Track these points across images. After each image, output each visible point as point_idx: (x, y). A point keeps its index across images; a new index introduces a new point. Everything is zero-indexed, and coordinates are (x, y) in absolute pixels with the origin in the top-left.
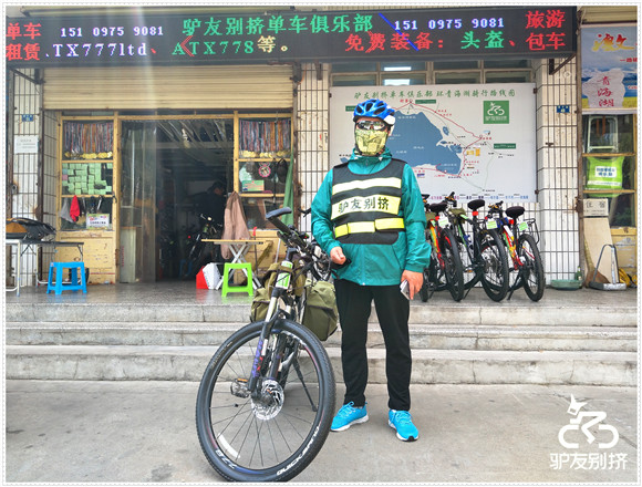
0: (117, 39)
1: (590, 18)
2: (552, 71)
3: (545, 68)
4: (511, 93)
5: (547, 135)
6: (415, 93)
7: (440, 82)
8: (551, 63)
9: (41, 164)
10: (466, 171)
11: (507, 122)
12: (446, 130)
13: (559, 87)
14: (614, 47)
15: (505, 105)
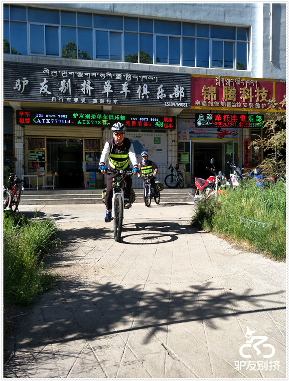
0: (53, 118)
1: (181, 117)
2: (171, 131)
4: (161, 135)
5: (170, 148)
6: (136, 135)
9: (24, 152)
11: (160, 143)
12: (144, 146)
13: (173, 134)
14: (187, 124)
15: (159, 138)
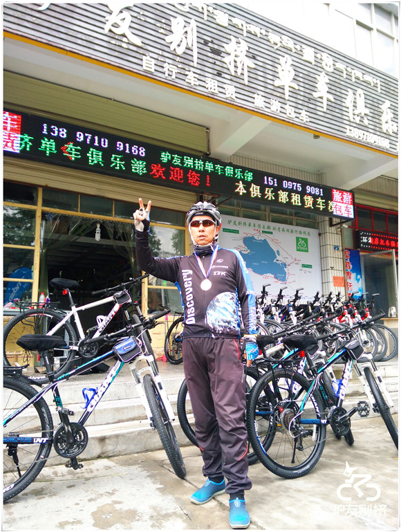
2: (331, 225)
3: (327, 223)
4: (308, 233)
5: (331, 262)
6: (262, 226)
7: (274, 221)
8: (331, 220)
10: (288, 281)
11: (307, 251)
12: (278, 252)
13: (334, 234)
